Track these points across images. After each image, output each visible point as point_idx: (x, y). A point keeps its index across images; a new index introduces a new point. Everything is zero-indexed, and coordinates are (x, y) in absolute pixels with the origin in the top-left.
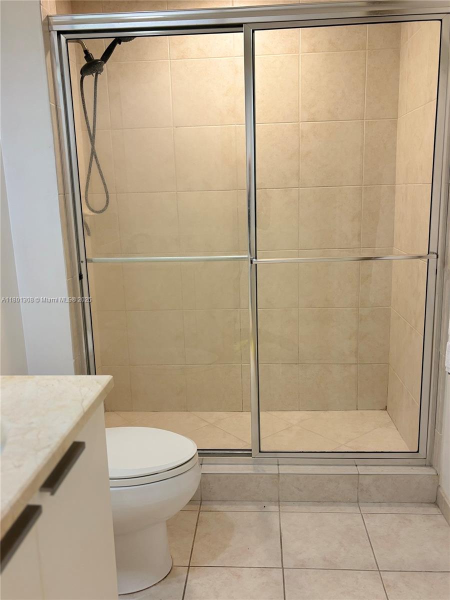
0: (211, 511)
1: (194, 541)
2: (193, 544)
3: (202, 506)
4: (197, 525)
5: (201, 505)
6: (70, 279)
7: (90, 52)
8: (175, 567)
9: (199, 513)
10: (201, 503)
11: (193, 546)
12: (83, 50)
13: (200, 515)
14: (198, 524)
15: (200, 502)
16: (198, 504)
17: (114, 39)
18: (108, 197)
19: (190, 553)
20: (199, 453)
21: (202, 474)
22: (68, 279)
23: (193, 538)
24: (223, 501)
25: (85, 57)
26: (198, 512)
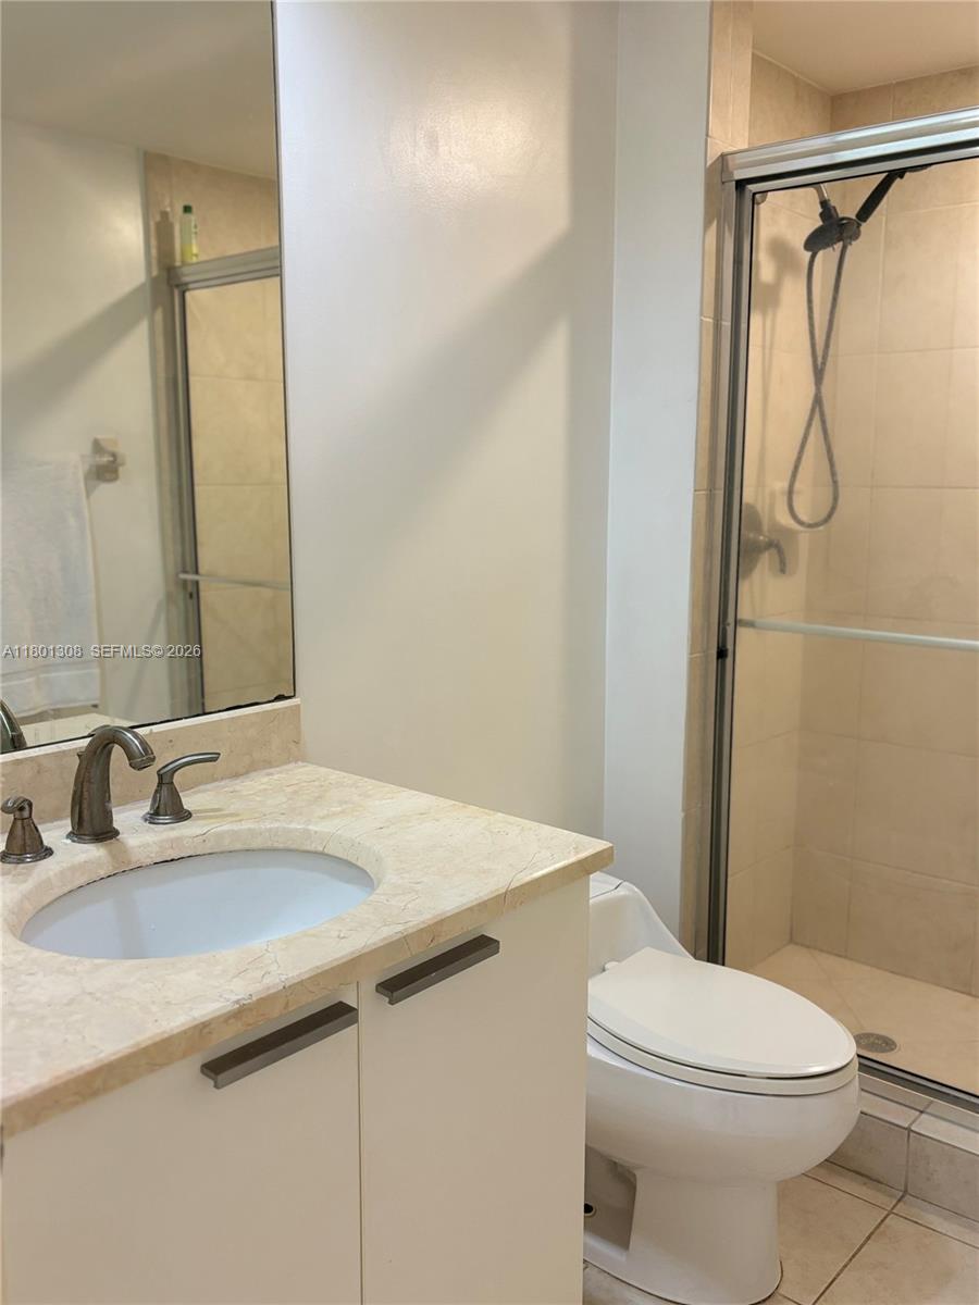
0: (916, 1223)
1: (845, 1266)
2: (842, 1271)
3: (901, 1204)
4: (869, 1238)
5: (899, 1201)
6: (698, 655)
7: (833, 203)
8: (780, 1298)
9: (888, 1215)
10: (902, 1197)
11: (838, 1275)
12: (818, 201)
13: (887, 1221)
14: (873, 1237)
15: (901, 1194)
16: (891, 1196)
17: (885, 175)
18: (836, 499)
19: (826, 1285)
20: (860, 1064)
21: (862, 1113)
22: (691, 654)
23: (847, 1260)
24: (957, 1214)
25: (821, 215)
26: (886, 1213)
